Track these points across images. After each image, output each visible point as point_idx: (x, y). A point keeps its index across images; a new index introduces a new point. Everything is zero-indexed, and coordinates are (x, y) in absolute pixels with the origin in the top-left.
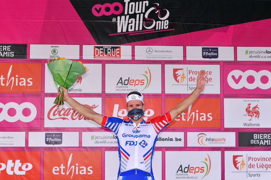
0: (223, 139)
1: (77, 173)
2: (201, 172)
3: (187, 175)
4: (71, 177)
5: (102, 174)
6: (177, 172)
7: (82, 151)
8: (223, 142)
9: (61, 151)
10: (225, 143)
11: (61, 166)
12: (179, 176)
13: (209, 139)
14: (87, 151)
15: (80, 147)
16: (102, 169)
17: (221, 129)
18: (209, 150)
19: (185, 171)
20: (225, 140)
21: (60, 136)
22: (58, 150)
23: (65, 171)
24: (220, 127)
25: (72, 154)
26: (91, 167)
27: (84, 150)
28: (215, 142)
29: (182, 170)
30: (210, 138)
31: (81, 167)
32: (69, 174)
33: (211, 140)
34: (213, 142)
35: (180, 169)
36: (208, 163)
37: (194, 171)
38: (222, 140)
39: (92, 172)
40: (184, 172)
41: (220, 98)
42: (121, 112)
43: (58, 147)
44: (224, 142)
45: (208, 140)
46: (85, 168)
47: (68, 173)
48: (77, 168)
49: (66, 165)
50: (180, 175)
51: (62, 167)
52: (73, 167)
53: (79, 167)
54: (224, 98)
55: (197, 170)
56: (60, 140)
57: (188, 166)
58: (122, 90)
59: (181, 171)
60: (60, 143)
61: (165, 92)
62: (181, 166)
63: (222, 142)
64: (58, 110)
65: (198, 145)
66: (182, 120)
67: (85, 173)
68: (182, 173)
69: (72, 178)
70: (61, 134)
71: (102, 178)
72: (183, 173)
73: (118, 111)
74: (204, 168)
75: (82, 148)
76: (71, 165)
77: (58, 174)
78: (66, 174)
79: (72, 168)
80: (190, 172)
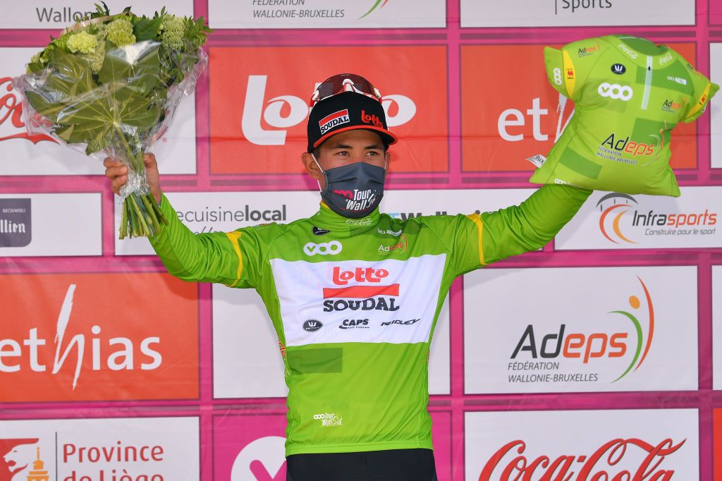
0: (706, 215)
1: (96, 366)
2: (612, 355)
3: (556, 366)
4: (72, 382)
5: (200, 369)
6: (513, 356)
7: (116, 272)
8: (707, 227)
9: (29, 272)
10: (712, 232)
11: (28, 338)
12: (521, 373)
13: (645, 216)
14: (137, 272)
15: (108, 255)
16: (199, 348)
17: (695, 173)
18: (647, 262)
19: (547, 351)
20: (713, 219)
21: (21, 211)
22: (13, 269)
23: (45, 356)
24: (695, 167)
25: (72, 288)
26: (156, 340)
27: (124, 268)
28: (673, 228)
29: (532, 348)
30: (653, 214)
31: (113, 341)
32: (61, 370)
33: (656, 219)
34: (665, 227)
35: (527, 342)
36: (642, 315)
37: (582, 350)
38: (702, 218)
39: (158, 359)
40: (544, 355)
41: (696, 42)
42: (276, 107)
43: (18, 260)
44: (712, 227)
45: (642, 219)
46: (128, 343)
47: (57, 367)
48: (96, 343)
49: (48, 331)
50: (524, 367)
51: (34, 341)
52: (80, 339)
53: (104, 338)
54: (709, 42)
55: (597, 345)
56: (22, 228)
57: (557, 332)
58: (279, 14)
59: (530, 353)
60: (24, 239)
61: (459, 22)
62: (530, 330)
63: (700, 227)
64: (10, 102)
65: (600, 243)
66: (532, 137)
67: (129, 364)
68: (535, 361)
69: (74, 384)
70: (27, 204)
71: (200, 385)
72: (540, 359)
73: (266, 105)
74: (624, 335)
75: (115, 261)
76: (70, 332)
77: (16, 368)
78: (50, 369)
79: (76, 343)
80: (567, 355)
